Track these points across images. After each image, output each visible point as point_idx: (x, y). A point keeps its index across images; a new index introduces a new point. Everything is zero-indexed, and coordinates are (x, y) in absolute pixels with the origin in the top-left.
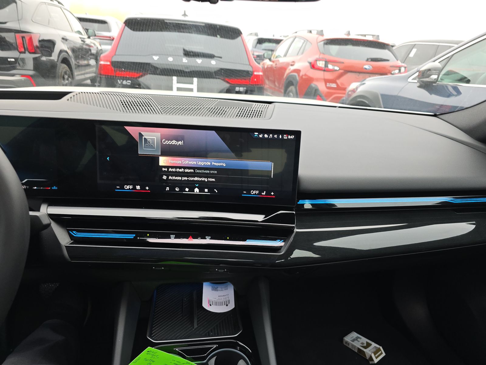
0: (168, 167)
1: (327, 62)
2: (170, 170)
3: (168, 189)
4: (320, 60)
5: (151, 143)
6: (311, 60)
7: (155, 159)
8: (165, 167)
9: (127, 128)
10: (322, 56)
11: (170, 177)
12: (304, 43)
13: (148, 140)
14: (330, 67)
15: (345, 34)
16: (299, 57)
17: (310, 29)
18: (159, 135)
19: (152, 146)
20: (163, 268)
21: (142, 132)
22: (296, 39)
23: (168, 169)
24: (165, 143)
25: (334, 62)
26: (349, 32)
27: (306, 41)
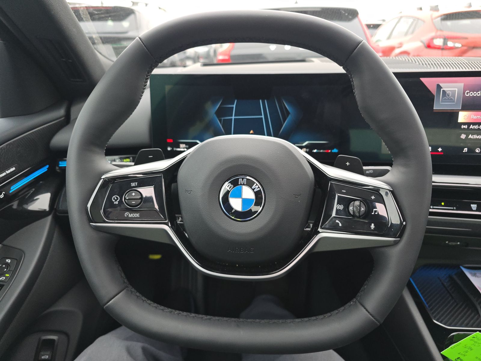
0: (469, 124)
1: (446, 39)
2: (471, 127)
3: (466, 150)
4: (436, 37)
5: (450, 96)
6: (426, 38)
7: (454, 115)
8: (464, 124)
9: (422, 79)
10: (439, 33)
11: (470, 135)
12: (412, 23)
13: (447, 92)
14: (450, 44)
15: (466, 7)
16: (409, 37)
17: (420, 7)
18: (462, 85)
19: (451, 99)
20: (459, 243)
21: (441, 83)
22: (402, 20)
23: (469, 126)
24: (468, 95)
25: (454, 38)
26: (471, 3)
27: (416, 19)
